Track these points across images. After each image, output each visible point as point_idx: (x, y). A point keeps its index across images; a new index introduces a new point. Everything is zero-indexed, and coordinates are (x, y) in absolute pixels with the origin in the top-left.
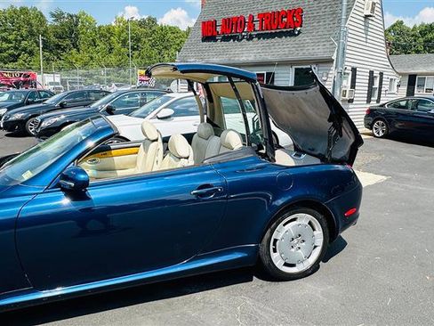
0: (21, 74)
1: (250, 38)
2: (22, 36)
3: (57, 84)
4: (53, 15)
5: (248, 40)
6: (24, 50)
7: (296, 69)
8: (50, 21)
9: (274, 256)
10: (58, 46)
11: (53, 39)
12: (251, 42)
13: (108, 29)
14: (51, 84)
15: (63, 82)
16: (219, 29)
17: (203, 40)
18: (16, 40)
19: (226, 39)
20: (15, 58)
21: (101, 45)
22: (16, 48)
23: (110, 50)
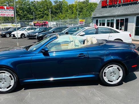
0: (43, 22)
1: (120, 6)
2: (45, 10)
3: (55, 25)
4: (54, 2)
5: (119, 6)
6: (45, 14)
7: (137, 17)
8: (53, 4)
9: (104, 78)
10: (56, 12)
11: (54, 10)
12: (120, 7)
14: (53, 25)
15: (57, 24)
16: (108, 3)
17: (102, 8)
18: (43, 11)
19: (110, 7)
20: (42, 17)
21: (69, 11)
22: (43, 14)
23: (73, 13)
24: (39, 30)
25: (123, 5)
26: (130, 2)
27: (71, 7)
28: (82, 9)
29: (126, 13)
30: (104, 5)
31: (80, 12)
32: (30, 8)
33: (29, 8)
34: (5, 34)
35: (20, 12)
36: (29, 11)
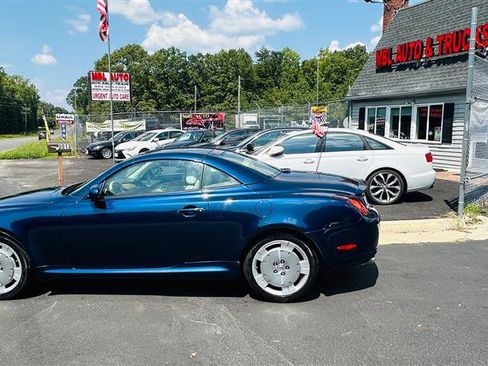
0: (210, 115)
1: (429, 65)
2: (228, 78)
3: (254, 123)
4: (258, 55)
5: (426, 67)
6: (230, 91)
8: (255, 60)
9: (258, 278)
10: (261, 85)
11: (256, 78)
12: (429, 69)
13: (313, 64)
14: (248, 123)
15: (261, 121)
16: (394, 57)
17: (378, 71)
18: (223, 82)
19: (401, 68)
20: (220, 99)
21: (302, 80)
22: (223, 90)
23: (312, 86)
24: (191, 138)
25: (438, 62)
26: (462, 54)
27: (309, 68)
28: (344, 72)
29: (448, 86)
30: (384, 64)
31: (338, 82)
32: (186, 73)
33: (185, 75)
34: (101, 149)
35: (158, 86)
36: (184, 84)
